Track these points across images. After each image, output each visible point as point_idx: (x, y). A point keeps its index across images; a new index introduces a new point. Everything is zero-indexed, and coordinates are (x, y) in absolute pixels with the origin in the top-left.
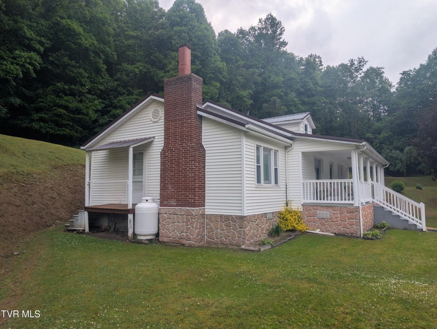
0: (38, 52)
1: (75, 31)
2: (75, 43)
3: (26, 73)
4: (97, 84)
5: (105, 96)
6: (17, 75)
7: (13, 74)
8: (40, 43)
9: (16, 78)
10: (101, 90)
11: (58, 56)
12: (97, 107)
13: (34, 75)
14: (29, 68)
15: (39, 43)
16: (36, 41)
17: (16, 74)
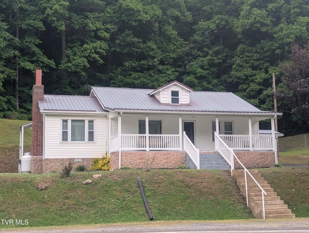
0: (104, 39)
1: (133, 10)
2: (135, 21)
3: (93, 62)
4: (169, 52)
5: (180, 63)
6: (85, 66)
7: (81, 66)
8: (107, 30)
9: (85, 69)
10: (173, 58)
11: (123, 37)
12: (170, 77)
13: (101, 61)
14: (95, 57)
15: (105, 31)
16: (103, 29)
17: (83, 66)
